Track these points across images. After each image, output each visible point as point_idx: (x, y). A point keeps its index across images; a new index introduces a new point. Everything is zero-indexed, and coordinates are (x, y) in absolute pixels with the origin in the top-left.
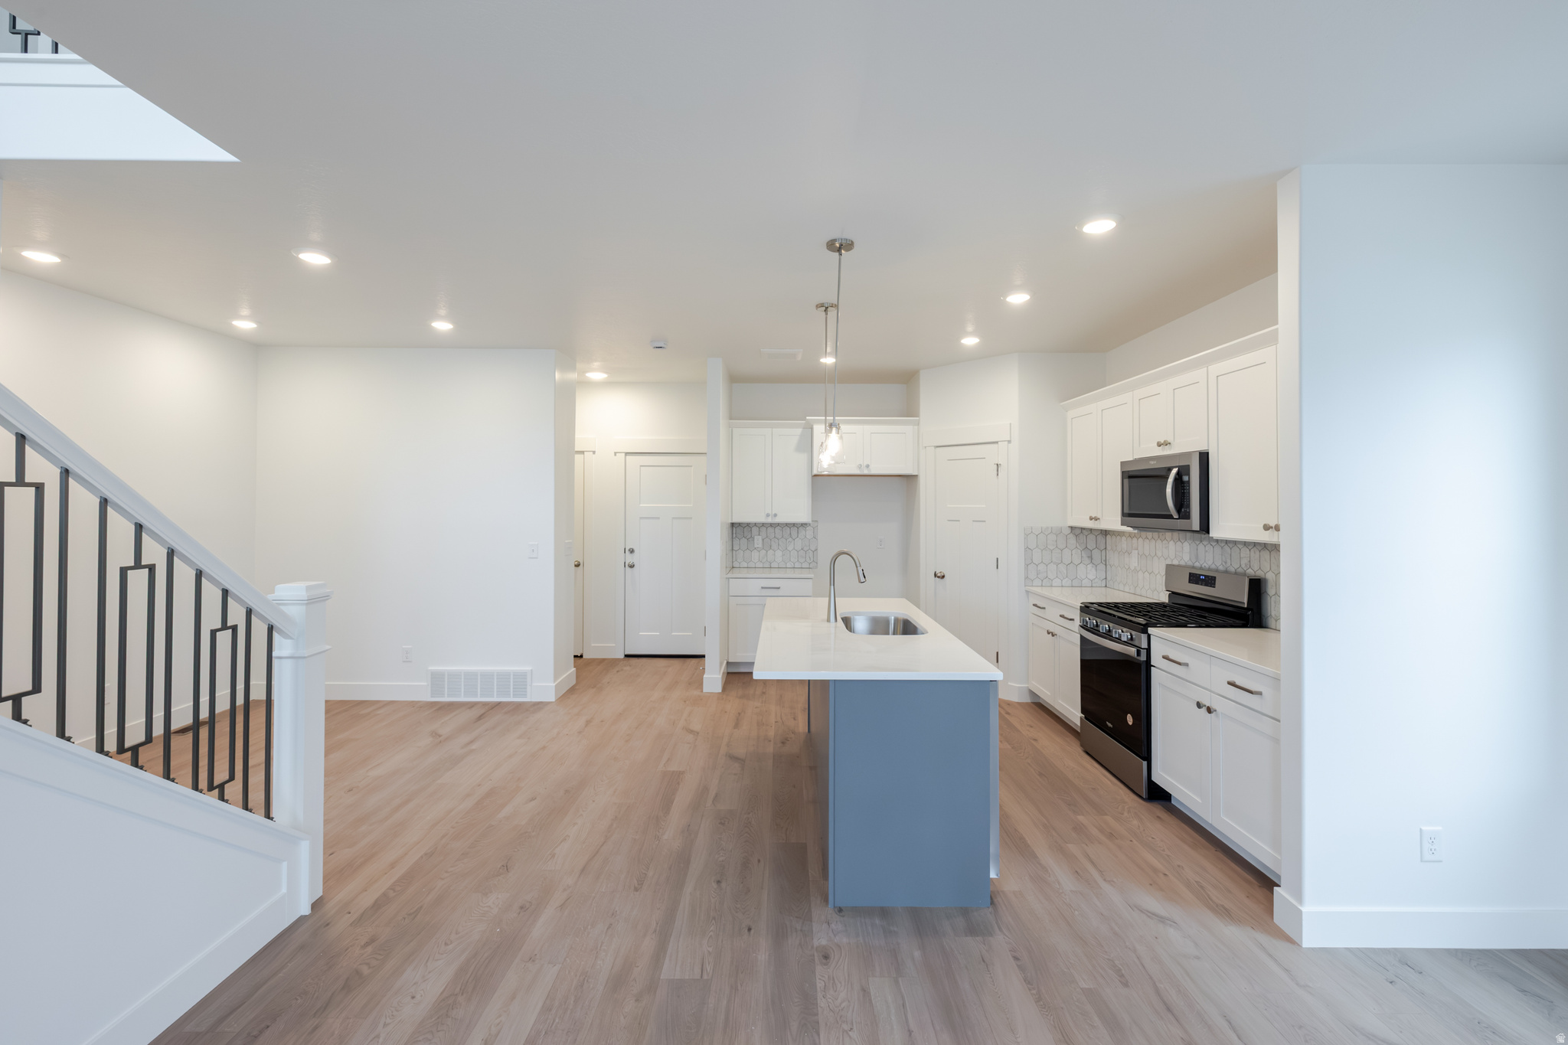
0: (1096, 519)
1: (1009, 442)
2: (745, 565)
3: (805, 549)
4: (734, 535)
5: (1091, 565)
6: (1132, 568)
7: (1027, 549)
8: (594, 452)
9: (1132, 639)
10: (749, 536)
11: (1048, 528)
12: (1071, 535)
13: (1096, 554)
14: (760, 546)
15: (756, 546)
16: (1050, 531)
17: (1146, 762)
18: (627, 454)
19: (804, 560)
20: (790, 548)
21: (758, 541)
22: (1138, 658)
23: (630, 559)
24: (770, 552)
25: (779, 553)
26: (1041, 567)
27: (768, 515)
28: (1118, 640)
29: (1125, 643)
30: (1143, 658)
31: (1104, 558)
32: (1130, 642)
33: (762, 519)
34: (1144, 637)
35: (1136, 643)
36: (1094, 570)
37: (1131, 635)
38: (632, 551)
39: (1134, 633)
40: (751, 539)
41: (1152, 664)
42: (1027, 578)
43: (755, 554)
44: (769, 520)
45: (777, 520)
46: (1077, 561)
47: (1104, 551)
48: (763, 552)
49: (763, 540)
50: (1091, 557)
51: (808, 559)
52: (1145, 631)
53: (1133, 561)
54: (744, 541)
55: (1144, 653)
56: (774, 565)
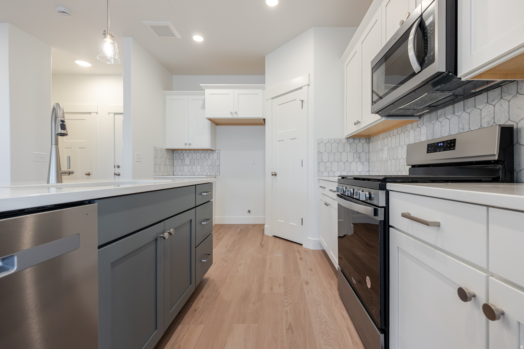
0: (358, 122)
1: (309, 85)
2: (180, 174)
3: (213, 165)
4: (174, 158)
5: (360, 162)
6: (384, 159)
7: (319, 152)
8: (97, 113)
9: (370, 198)
10: (183, 158)
11: (332, 139)
12: (347, 144)
13: (363, 155)
14: (189, 163)
15: (186, 163)
16: (333, 141)
17: (383, 335)
18: (115, 114)
19: (213, 171)
20: (205, 164)
21: (187, 161)
22: (376, 218)
23: (117, 171)
24: (194, 167)
25: (199, 167)
26: (328, 164)
27: (186, 144)
28: (358, 201)
29: (365, 203)
30: (381, 217)
31: (368, 158)
32: (368, 202)
33: (183, 147)
34: (382, 194)
35: (375, 202)
36: (361, 166)
37: (370, 194)
38: (118, 167)
39: (372, 192)
40: (183, 160)
41: (390, 224)
42: (319, 171)
43: (186, 168)
44: (187, 147)
45: (192, 147)
46: (350, 159)
47: (368, 154)
48: (190, 167)
49: (190, 160)
50: (360, 158)
51: (215, 171)
52: (383, 188)
53: (385, 155)
54: (180, 161)
55: (381, 212)
56: (196, 173)
